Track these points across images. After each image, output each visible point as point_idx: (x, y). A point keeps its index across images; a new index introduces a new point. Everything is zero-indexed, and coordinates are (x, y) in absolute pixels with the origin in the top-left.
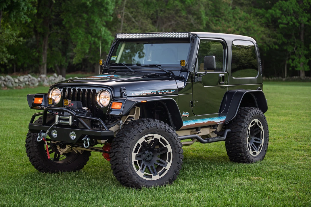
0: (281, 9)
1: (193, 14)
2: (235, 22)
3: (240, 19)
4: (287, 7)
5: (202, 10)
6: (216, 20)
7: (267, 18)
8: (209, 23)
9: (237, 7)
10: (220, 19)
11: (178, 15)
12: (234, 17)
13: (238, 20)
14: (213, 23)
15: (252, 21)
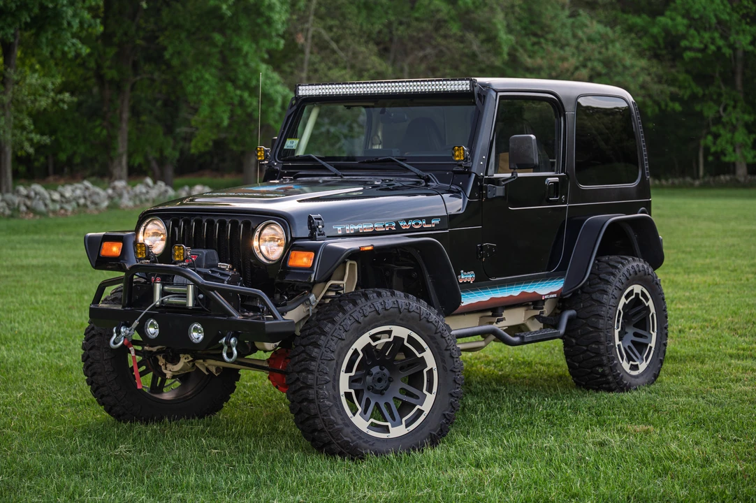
0: (687, 15)
1: (478, 30)
2: (577, 48)
3: (590, 40)
4: (702, 10)
5: (499, 20)
6: (534, 44)
7: (654, 37)
8: (516, 50)
9: (581, 11)
10: (542, 40)
11: (442, 32)
12: (575, 36)
13: (585, 42)
14: (526, 50)
15: (618, 45)
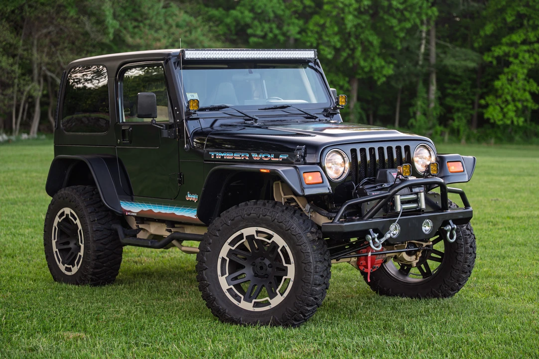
0: (252, 10)
1: (91, 14)
2: (168, 31)
3: (178, 26)
4: (263, 6)
5: (108, 9)
6: (135, 27)
7: (228, 26)
8: (120, 31)
9: (172, 4)
10: (141, 25)
11: (61, 14)
12: (166, 22)
13: (174, 27)
14: (128, 32)
15: (199, 30)
